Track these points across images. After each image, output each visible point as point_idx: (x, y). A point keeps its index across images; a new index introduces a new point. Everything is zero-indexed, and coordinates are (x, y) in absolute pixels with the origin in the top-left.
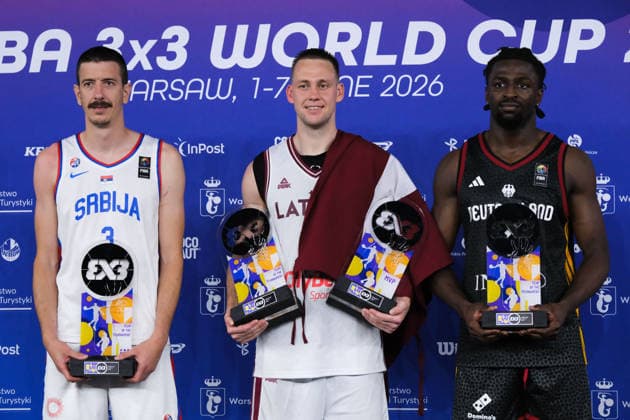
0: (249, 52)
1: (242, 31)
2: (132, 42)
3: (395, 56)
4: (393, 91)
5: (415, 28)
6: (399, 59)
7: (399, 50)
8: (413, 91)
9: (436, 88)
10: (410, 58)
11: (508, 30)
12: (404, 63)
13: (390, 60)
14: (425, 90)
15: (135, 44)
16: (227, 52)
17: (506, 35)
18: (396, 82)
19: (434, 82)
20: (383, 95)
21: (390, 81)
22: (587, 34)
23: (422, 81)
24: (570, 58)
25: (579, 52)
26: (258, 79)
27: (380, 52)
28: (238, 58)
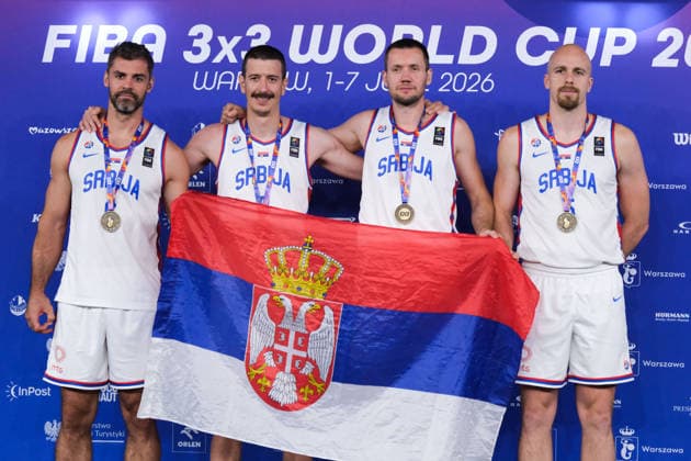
0: (323, 49)
1: (318, 30)
2: (219, 38)
3: (452, 56)
4: (450, 87)
5: (470, 32)
6: (456, 59)
7: (456, 52)
8: (468, 87)
9: (487, 85)
10: (466, 57)
11: (551, 35)
12: (460, 62)
13: (448, 59)
14: (478, 87)
15: (222, 39)
16: (304, 49)
17: (550, 40)
18: (453, 79)
19: (486, 80)
20: (441, 90)
21: (447, 78)
22: (620, 41)
23: (475, 78)
24: (605, 61)
25: (613, 56)
26: (331, 73)
27: (440, 52)
28: (313, 55)
